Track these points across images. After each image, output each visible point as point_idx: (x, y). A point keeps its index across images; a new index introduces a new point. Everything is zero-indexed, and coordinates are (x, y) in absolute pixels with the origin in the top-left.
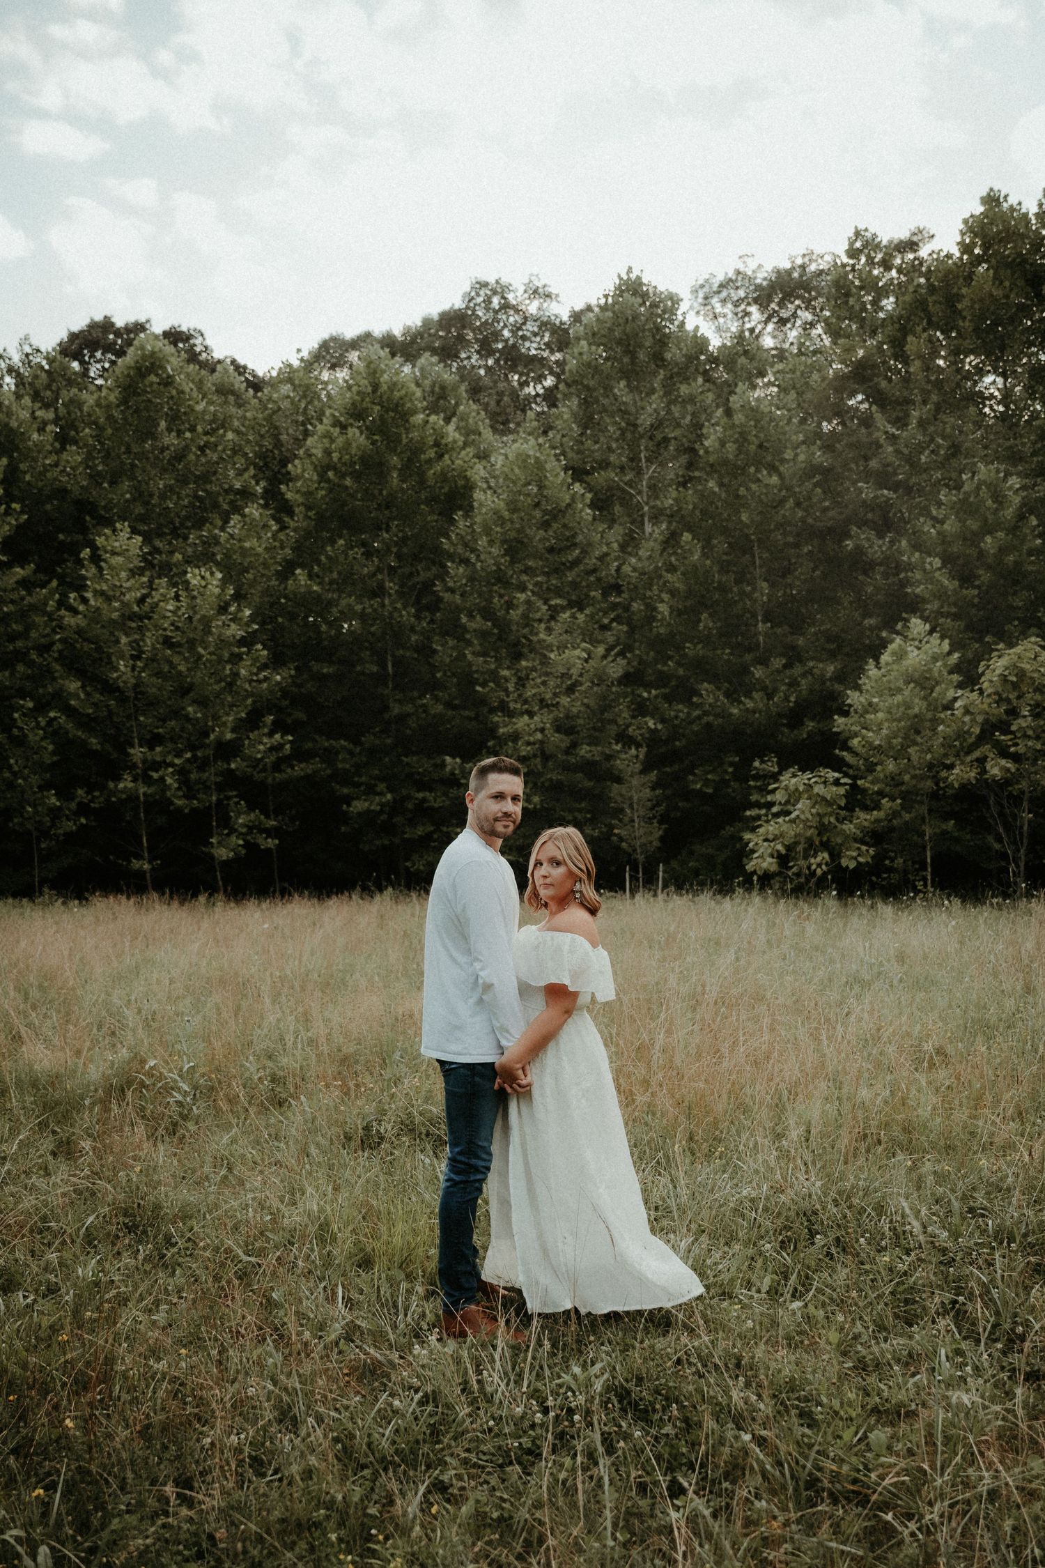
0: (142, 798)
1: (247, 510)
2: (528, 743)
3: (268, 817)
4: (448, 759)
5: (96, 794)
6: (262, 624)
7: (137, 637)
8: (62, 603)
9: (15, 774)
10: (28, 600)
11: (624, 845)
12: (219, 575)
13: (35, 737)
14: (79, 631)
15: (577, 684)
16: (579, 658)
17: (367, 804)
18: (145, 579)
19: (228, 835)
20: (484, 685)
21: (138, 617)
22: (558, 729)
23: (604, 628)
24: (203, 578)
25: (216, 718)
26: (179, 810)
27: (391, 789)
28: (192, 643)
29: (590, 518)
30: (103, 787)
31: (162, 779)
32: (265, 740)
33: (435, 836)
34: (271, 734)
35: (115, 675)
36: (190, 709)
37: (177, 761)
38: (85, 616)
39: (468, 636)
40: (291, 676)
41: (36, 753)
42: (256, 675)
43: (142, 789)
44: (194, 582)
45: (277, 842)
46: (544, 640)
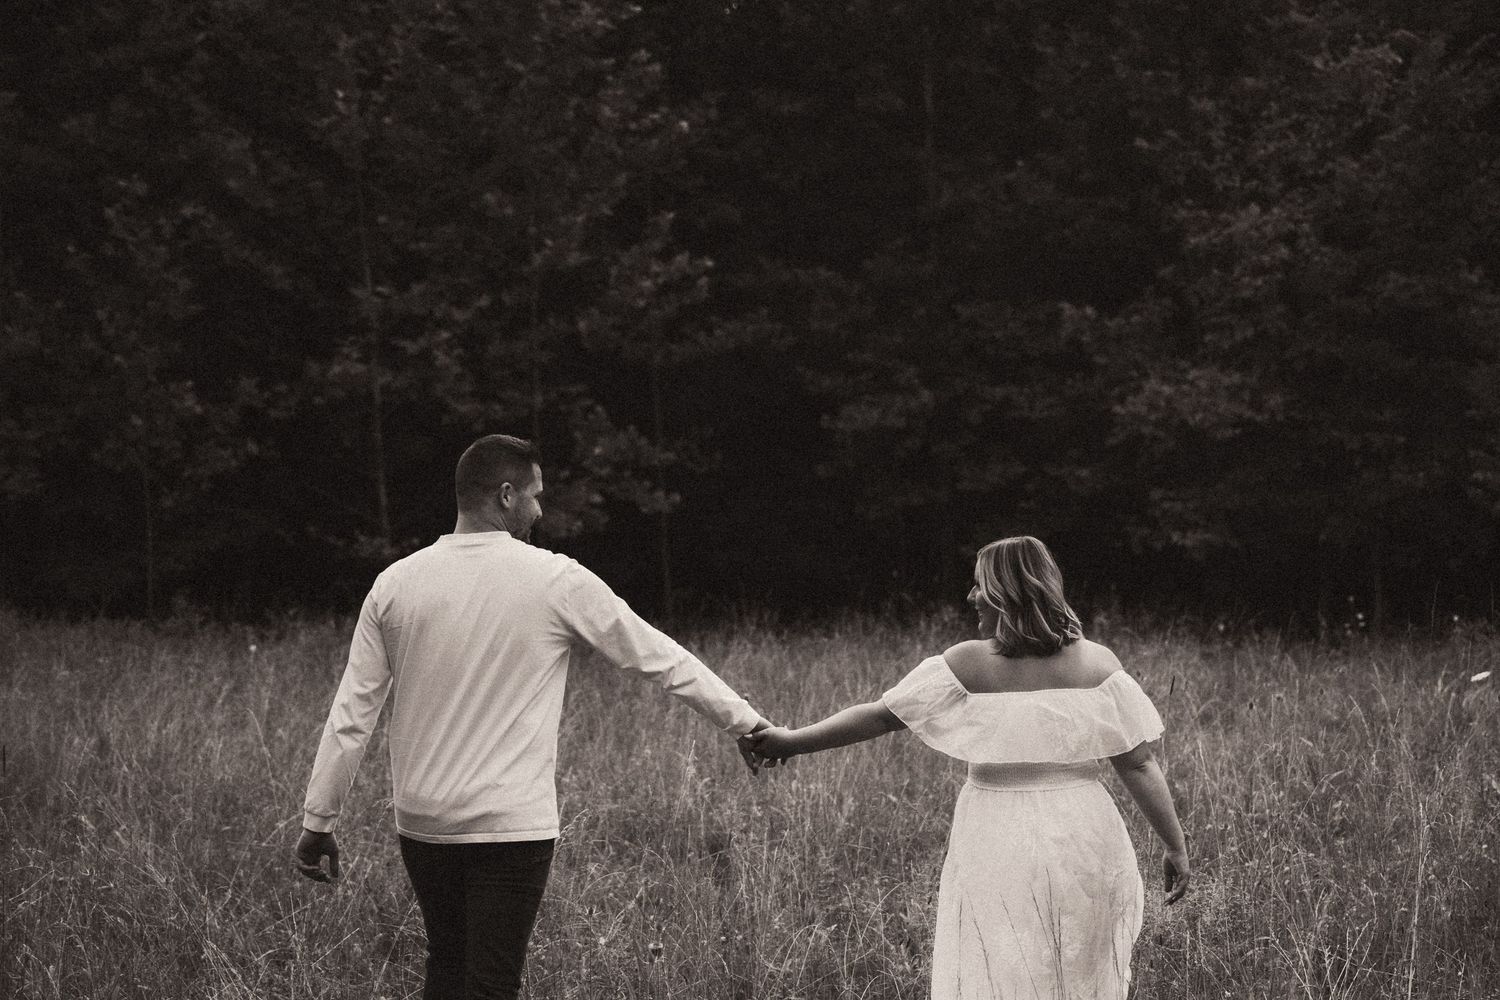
0: (378, 399)
2: (1260, 270)
3: (654, 441)
4: (1067, 309)
5: (281, 388)
7: (370, 35)
9: (107, 343)
14: (246, 24)
16: (1382, 65)
17: (875, 414)
19: (568, 482)
20: (1153, 135)
22: (1331, 237)
25: (545, 217)
27: (928, 380)
28: (493, 46)
30: (297, 374)
31: (425, 356)
32: (655, 268)
33: (1030, 487)
34: (666, 256)
35: (326, 121)
36: (489, 197)
37: (459, 315)
39: (1117, 21)
40: (711, 122)
41: (152, 297)
42: (638, 117)
43: (384, 378)
45: (675, 498)
46: (1298, 26)
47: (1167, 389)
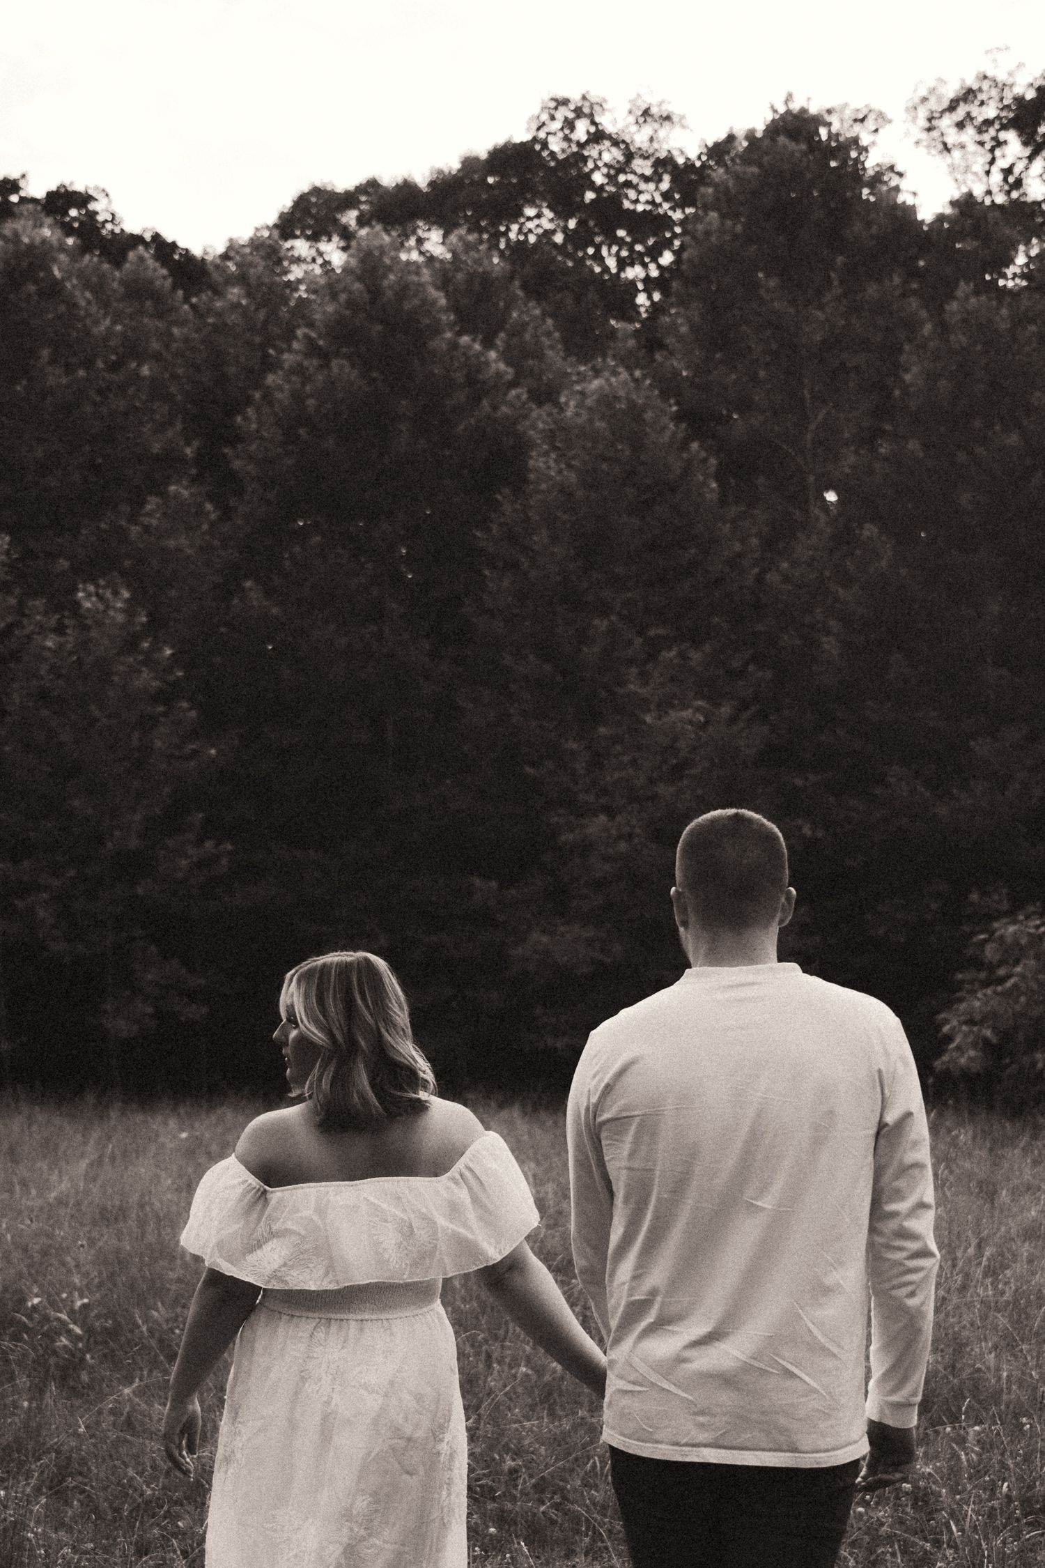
1: (173, 488)
2: (608, 859)
3: (191, 971)
4: (478, 883)
6: (188, 669)
12: (126, 594)
15: (688, 762)
16: (690, 722)
18: (12, 601)
19: (130, 998)
20: (537, 764)
23: (734, 674)
24: (101, 597)
25: (115, 815)
26: (56, 958)
28: (81, 699)
29: (715, 496)
31: (31, 910)
32: (190, 850)
34: (200, 842)
36: (76, 803)
37: (55, 882)
39: (514, 686)
40: (232, 749)
42: (181, 747)
44: (89, 605)
45: (205, 1010)
46: (636, 693)
47: (545, 939)
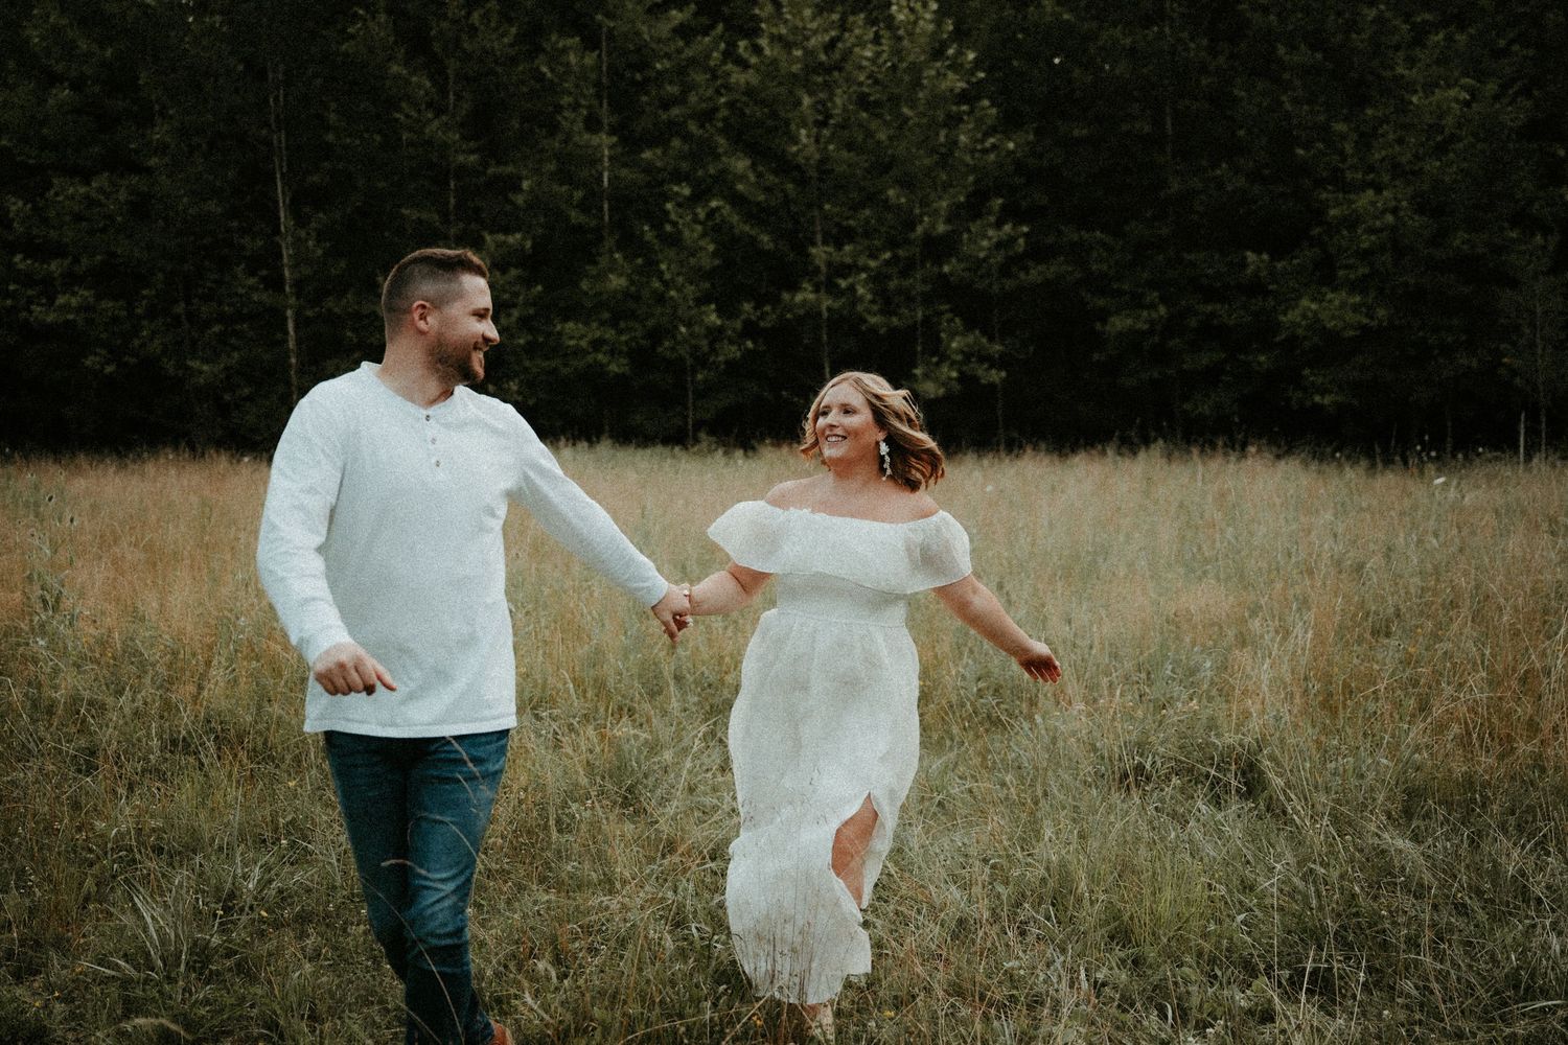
0: (825, 314)
2: (1372, 231)
3: (991, 339)
4: (1251, 256)
5: (768, 308)
6: (989, 71)
7: (823, 96)
8: (730, 54)
9: (666, 284)
10: (689, 53)
11: (1518, 381)
12: (934, 6)
13: (693, 233)
14: (750, 92)
15: (1453, 138)
16: (1457, 100)
17: (1129, 321)
18: (835, 17)
19: (937, 364)
20: (1307, 146)
21: (828, 68)
22: (1421, 209)
23: (1498, 54)
24: (912, 10)
25: (924, 203)
26: (873, 330)
27: (1164, 300)
28: (895, 101)
30: (776, 300)
31: (852, 288)
32: (991, 233)
34: (999, 225)
35: (794, 149)
37: (873, 264)
38: (758, 71)
39: (1286, 76)
40: (1028, 143)
41: (693, 255)
42: (982, 141)
43: (827, 302)
44: (901, 17)
45: (1003, 374)
46: (1403, 76)
47: (1314, 306)
